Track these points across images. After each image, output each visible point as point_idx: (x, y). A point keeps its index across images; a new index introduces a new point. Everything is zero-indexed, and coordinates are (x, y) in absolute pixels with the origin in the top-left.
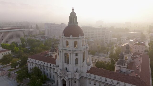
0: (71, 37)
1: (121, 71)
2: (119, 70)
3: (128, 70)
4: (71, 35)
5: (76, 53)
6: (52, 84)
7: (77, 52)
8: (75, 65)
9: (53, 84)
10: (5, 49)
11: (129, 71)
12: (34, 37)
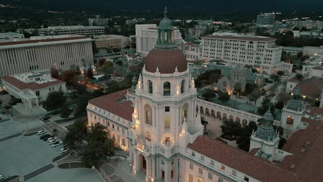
0: (157, 74)
1: (262, 152)
2: (258, 149)
3: (279, 152)
4: (158, 70)
5: (166, 107)
6: (124, 158)
7: (168, 106)
8: (163, 130)
9: (126, 158)
10: (55, 80)
11: (282, 153)
12: (114, 54)
